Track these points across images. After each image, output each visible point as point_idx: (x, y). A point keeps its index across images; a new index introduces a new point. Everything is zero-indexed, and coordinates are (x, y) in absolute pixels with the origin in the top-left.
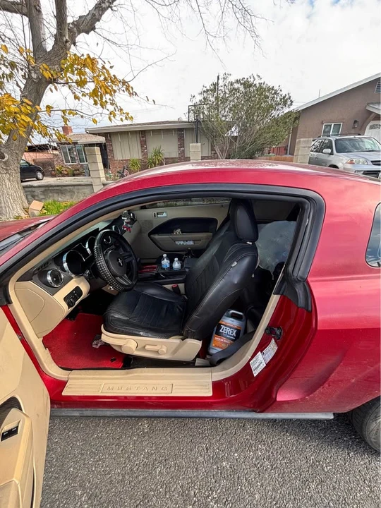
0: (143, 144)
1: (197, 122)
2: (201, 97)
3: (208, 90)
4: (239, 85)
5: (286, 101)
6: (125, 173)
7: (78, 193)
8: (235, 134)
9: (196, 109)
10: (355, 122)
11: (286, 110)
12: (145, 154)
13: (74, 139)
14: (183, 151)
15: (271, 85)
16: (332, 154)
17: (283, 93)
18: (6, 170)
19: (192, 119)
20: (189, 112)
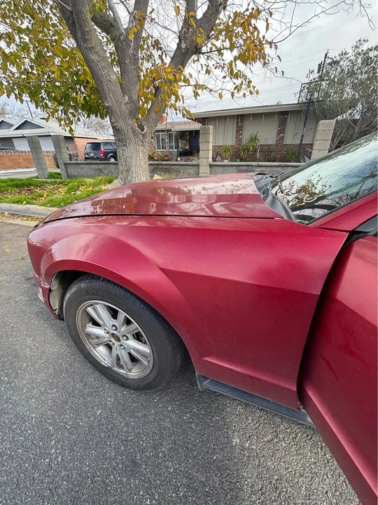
0: (239, 130)
1: (310, 102)
6: (217, 159)
7: (183, 173)
8: (357, 117)
9: (312, 87)
12: (239, 140)
13: (169, 127)
14: (283, 137)
18: (143, 142)
19: (303, 99)
20: (301, 91)
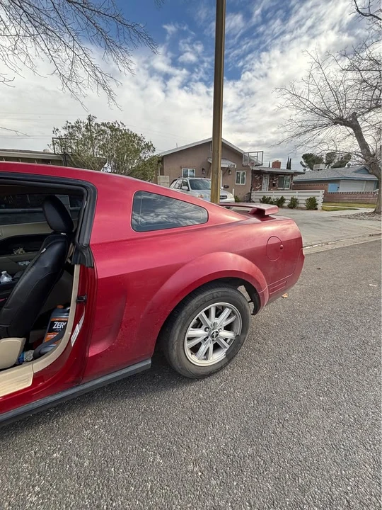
1: (65, 155)
2: (66, 132)
3: (72, 127)
4: (105, 128)
5: (149, 147)
10: (203, 169)
11: (151, 154)
15: (135, 132)
16: (188, 190)
17: (147, 140)
19: (59, 151)
20: (54, 144)
